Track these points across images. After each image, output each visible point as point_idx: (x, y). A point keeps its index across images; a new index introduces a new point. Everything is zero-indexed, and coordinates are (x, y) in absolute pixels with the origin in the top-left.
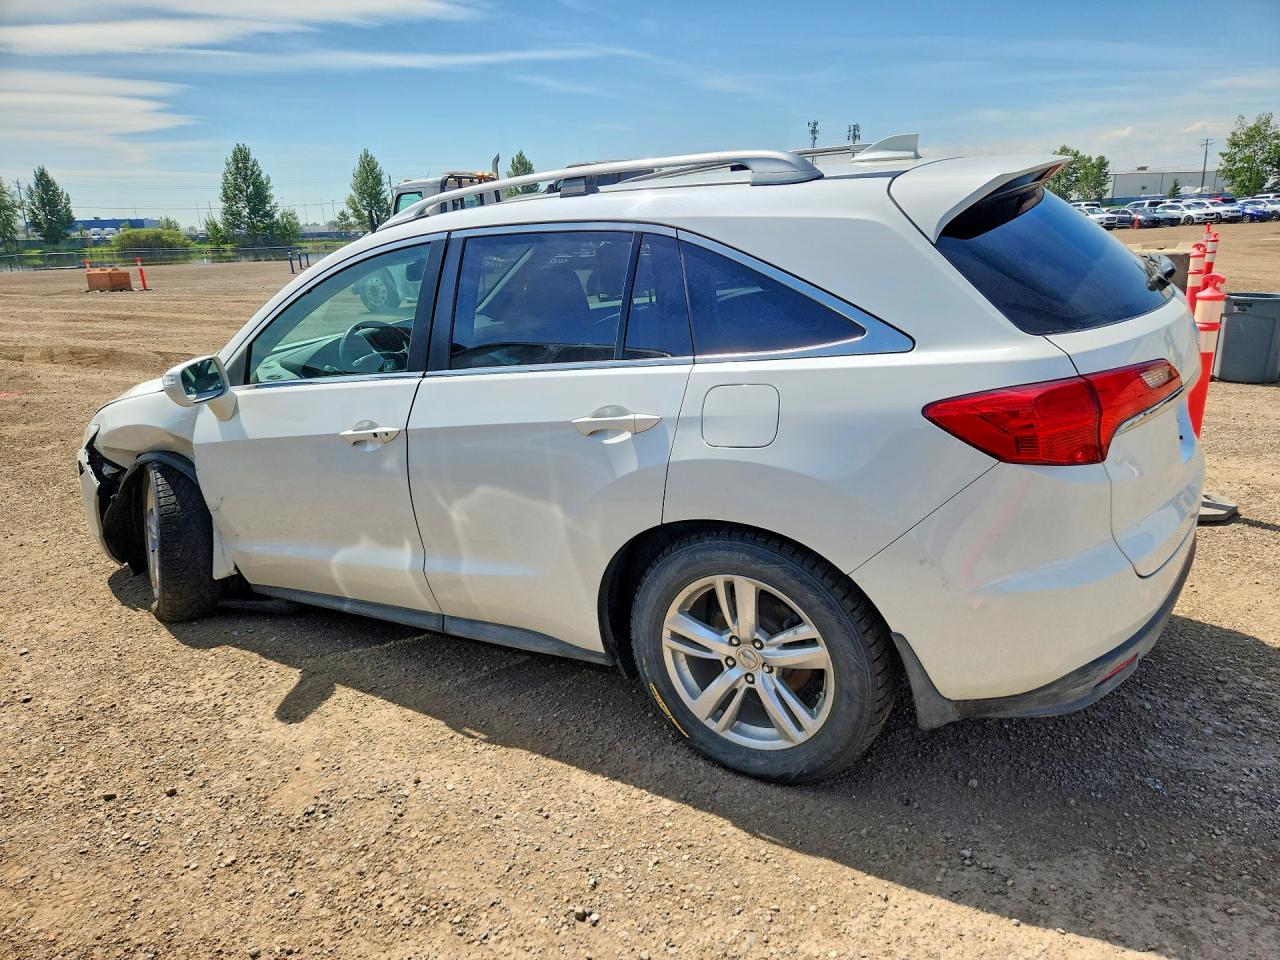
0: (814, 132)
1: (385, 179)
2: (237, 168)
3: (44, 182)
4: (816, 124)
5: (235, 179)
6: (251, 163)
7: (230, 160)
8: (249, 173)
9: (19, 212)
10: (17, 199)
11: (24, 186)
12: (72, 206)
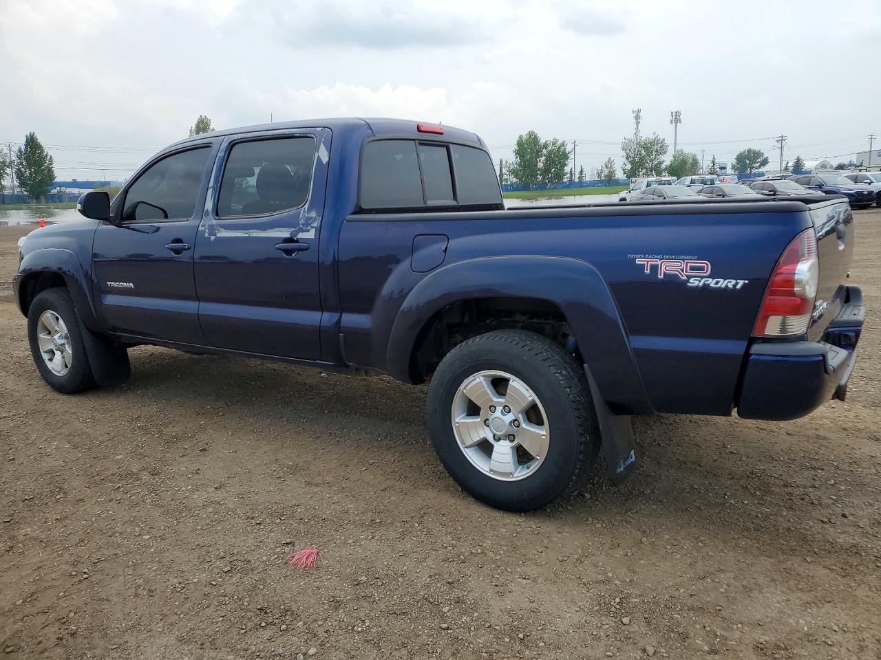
0: (638, 117)
4: (639, 111)
9: (8, 171)
10: (7, 158)
12: (55, 166)
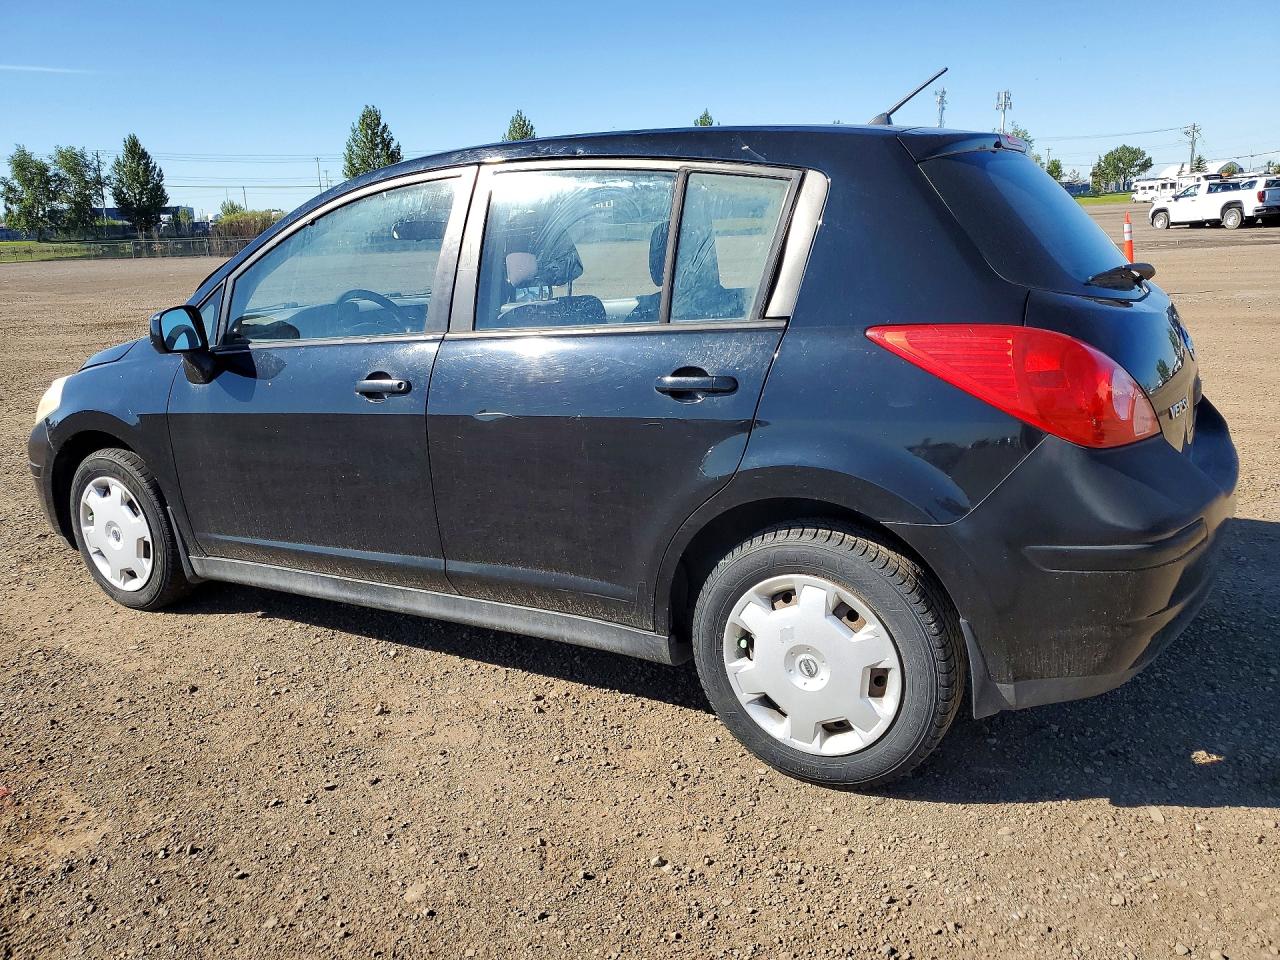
5: (361, 149)
6: (381, 127)
7: (357, 125)
8: (378, 141)
11: (112, 158)
12: (165, 183)
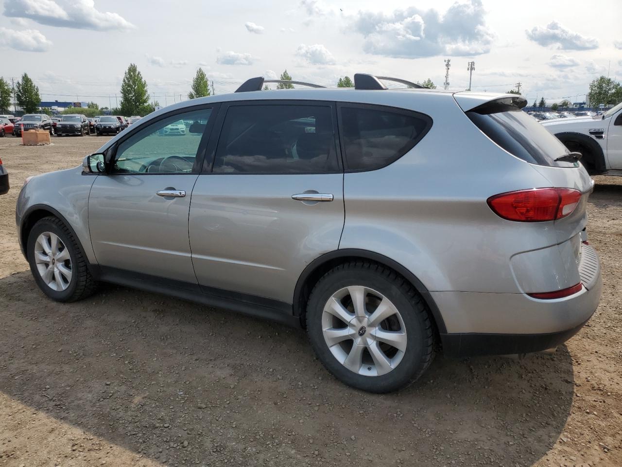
0: (448, 65)
1: (209, 83)
2: (131, 76)
3: (26, 79)
4: (449, 61)
5: (129, 81)
6: (137, 73)
8: (136, 78)
10: (11, 87)
11: (16, 81)
12: (40, 93)
